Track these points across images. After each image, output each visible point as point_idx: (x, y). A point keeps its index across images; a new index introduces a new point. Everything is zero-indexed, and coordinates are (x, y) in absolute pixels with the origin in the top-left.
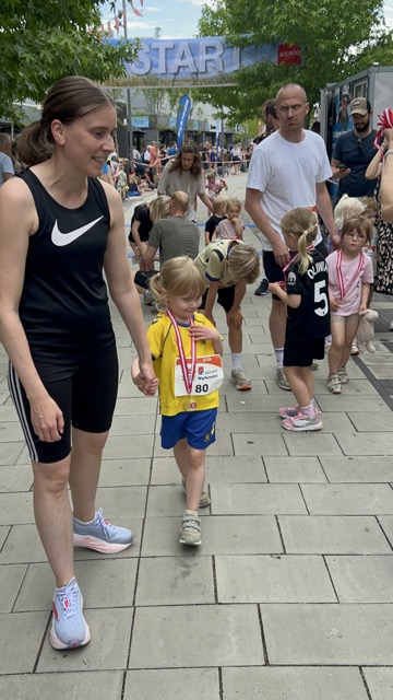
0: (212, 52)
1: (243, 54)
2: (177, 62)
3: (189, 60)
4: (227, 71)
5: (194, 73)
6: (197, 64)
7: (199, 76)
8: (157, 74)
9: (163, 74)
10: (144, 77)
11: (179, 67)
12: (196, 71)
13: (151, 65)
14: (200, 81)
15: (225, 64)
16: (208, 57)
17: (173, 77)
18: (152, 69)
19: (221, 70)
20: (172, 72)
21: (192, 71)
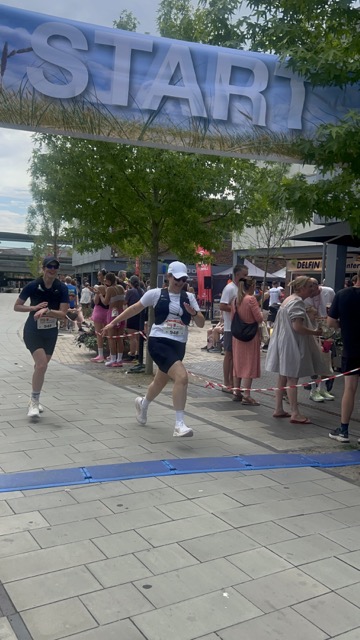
0: (245, 83)
1: (313, 98)
2: (159, 85)
3: (188, 89)
4: (275, 128)
5: (200, 119)
6: (209, 99)
7: (211, 127)
8: (104, 106)
9: (119, 108)
10: (66, 105)
11: (165, 99)
12: (205, 116)
13: (92, 81)
14: (210, 139)
15: (272, 112)
16: (235, 90)
17: (146, 119)
18: (93, 91)
19: (262, 123)
20: (146, 106)
21: (195, 114)
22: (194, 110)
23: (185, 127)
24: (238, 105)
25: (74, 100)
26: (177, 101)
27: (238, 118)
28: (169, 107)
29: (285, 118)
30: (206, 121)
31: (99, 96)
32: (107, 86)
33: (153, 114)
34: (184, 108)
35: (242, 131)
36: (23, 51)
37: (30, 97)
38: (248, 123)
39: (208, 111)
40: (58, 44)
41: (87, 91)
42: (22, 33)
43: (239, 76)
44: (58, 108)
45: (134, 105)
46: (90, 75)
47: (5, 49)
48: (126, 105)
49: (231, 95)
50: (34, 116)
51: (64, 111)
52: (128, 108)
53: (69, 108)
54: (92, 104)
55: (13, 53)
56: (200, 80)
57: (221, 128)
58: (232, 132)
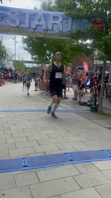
0: (57, 20)
1: (74, 23)
2: (36, 22)
3: (43, 23)
4: (64, 31)
5: (46, 29)
6: (47, 25)
7: (48, 31)
8: (23, 28)
9: (27, 28)
10: (15, 28)
11: (37, 25)
12: (47, 29)
13: (20, 22)
14: (48, 34)
15: (64, 27)
16: (54, 22)
17: (33, 30)
18: (21, 25)
19: (61, 30)
20: (33, 27)
21: (44, 28)
22: (44, 27)
23: (42, 31)
24: (55, 26)
25: (17, 27)
26: (40, 26)
27: (55, 29)
28: (38, 27)
29: (67, 28)
30: (47, 30)
31: (22, 26)
32: (24, 23)
33: (35, 29)
34: (42, 27)
35: (56, 32)
36: (6, 16)
37: (8, 27)
38: (58, 30)
39: (48, 28)
40: (13, 14)
41: (19, 25)
42: (6, 12)
43: (55, 19)
44: (14, 29)
45: (30, 27)
46: (20, 21)
47: (2, 16)
48: (28, 27)
49: (53, 24)
50: (9, 31)
51: (15, 29)
52: (29, 28)
53: (16, 29)
54: (21, 28)
55: (4, 17)
56: (46, 20)
57: (51, 31)
58: (54, 32)
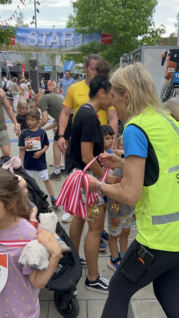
1: (84, 38)
2: (51, 40)
4: (76, 46)
6: (61, 42)
8: (41, 46)
9: (44, 46)
15: (75, 42)
16: (67, 39)
20: (49, 45)
22: (59, 44)
24: (67, 42)
26: (55, 43)
27: (67, 45)
28: (53, 44)
29: (78, 43)
30: (61, 47)
31: (40, 44)
32: (41, 42)
33: (50, 47)
34: (56, 45)
35: (69, 48)
36: (27, 37)
37: (29, 46)
38: (70, 46)
39: (61, 45)
41: (38, 44)
42: (27, 34)
43: (68, 36)
46: (38, 40)
47: (24, 37)
49: (66, 41)
50: (30, 50)
51: (34, 48)
52: (46, 46)
54: (39, 46)
56: (59, 38)
58: (67, 49)
